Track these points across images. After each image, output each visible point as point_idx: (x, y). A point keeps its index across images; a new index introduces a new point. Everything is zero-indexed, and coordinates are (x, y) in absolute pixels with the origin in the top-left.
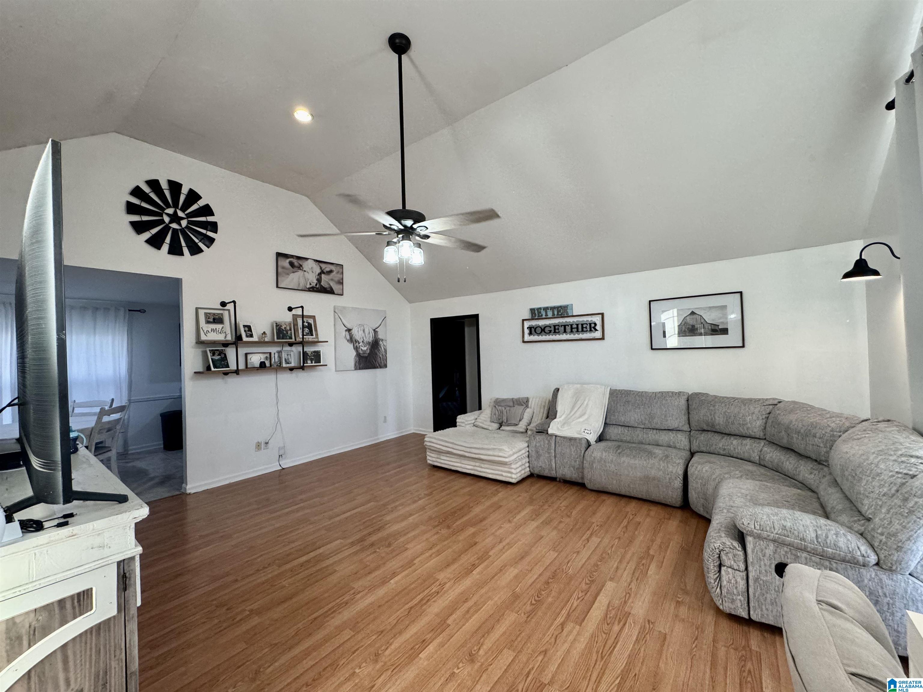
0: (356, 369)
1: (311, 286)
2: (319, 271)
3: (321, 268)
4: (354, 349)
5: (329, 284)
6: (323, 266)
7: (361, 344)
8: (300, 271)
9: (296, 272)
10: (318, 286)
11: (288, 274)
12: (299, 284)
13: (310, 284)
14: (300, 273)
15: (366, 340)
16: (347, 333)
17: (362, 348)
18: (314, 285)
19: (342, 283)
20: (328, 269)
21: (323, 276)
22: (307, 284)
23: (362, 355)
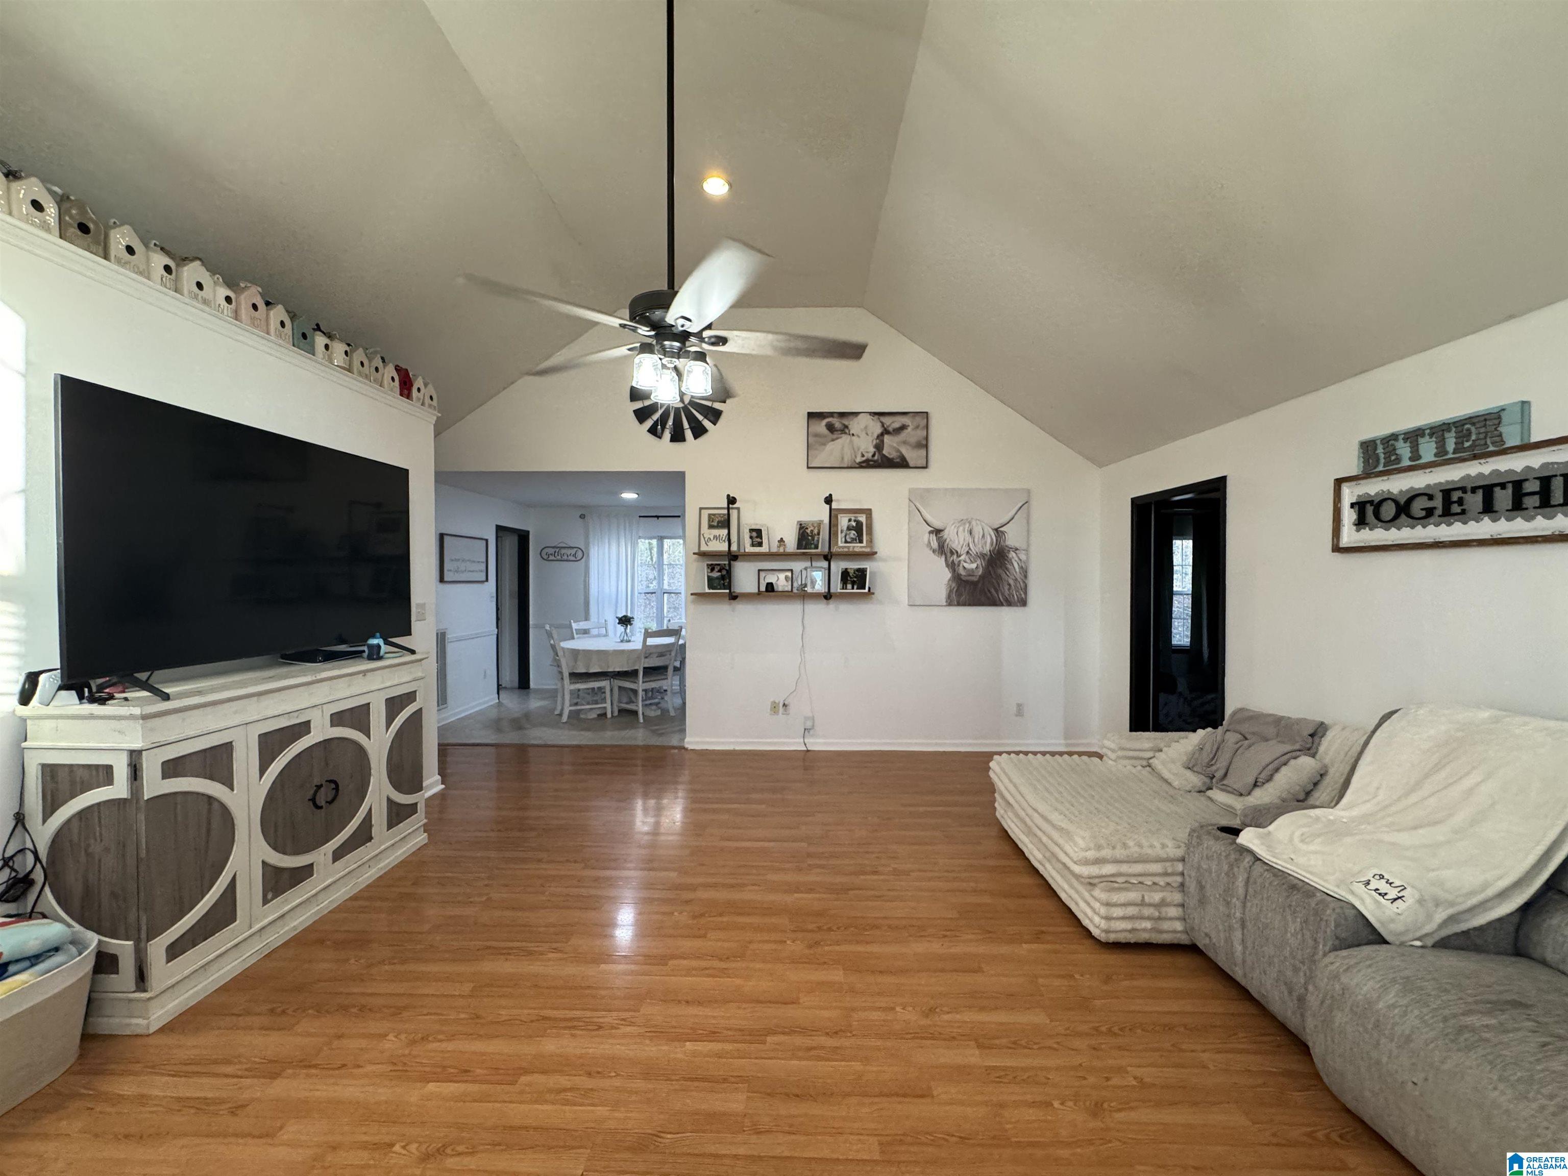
0: (950, 603)
1: (864, 459)
2: (878, 430)
3: (883, 425)
4: (947, 566)
5: (898, 451)
6: (887, 420)
7: (962, 558)
8: (844, 437)
9: (837, 439)
10: (876, 458)
11: (824, 444)
12: (843, 458)
13: (863, 456)
14: (845, 439)
15: (974, 550)
16: (933, 537)
17: (965, 565)
18: (869, 456)
19: (926, 446)
20: (897, 425)
21: (887, 438)
22: (856, 457)
23: (964, 578)
